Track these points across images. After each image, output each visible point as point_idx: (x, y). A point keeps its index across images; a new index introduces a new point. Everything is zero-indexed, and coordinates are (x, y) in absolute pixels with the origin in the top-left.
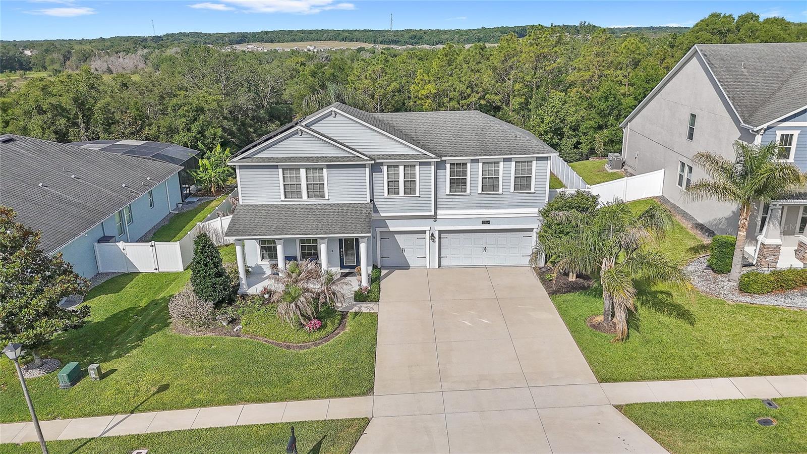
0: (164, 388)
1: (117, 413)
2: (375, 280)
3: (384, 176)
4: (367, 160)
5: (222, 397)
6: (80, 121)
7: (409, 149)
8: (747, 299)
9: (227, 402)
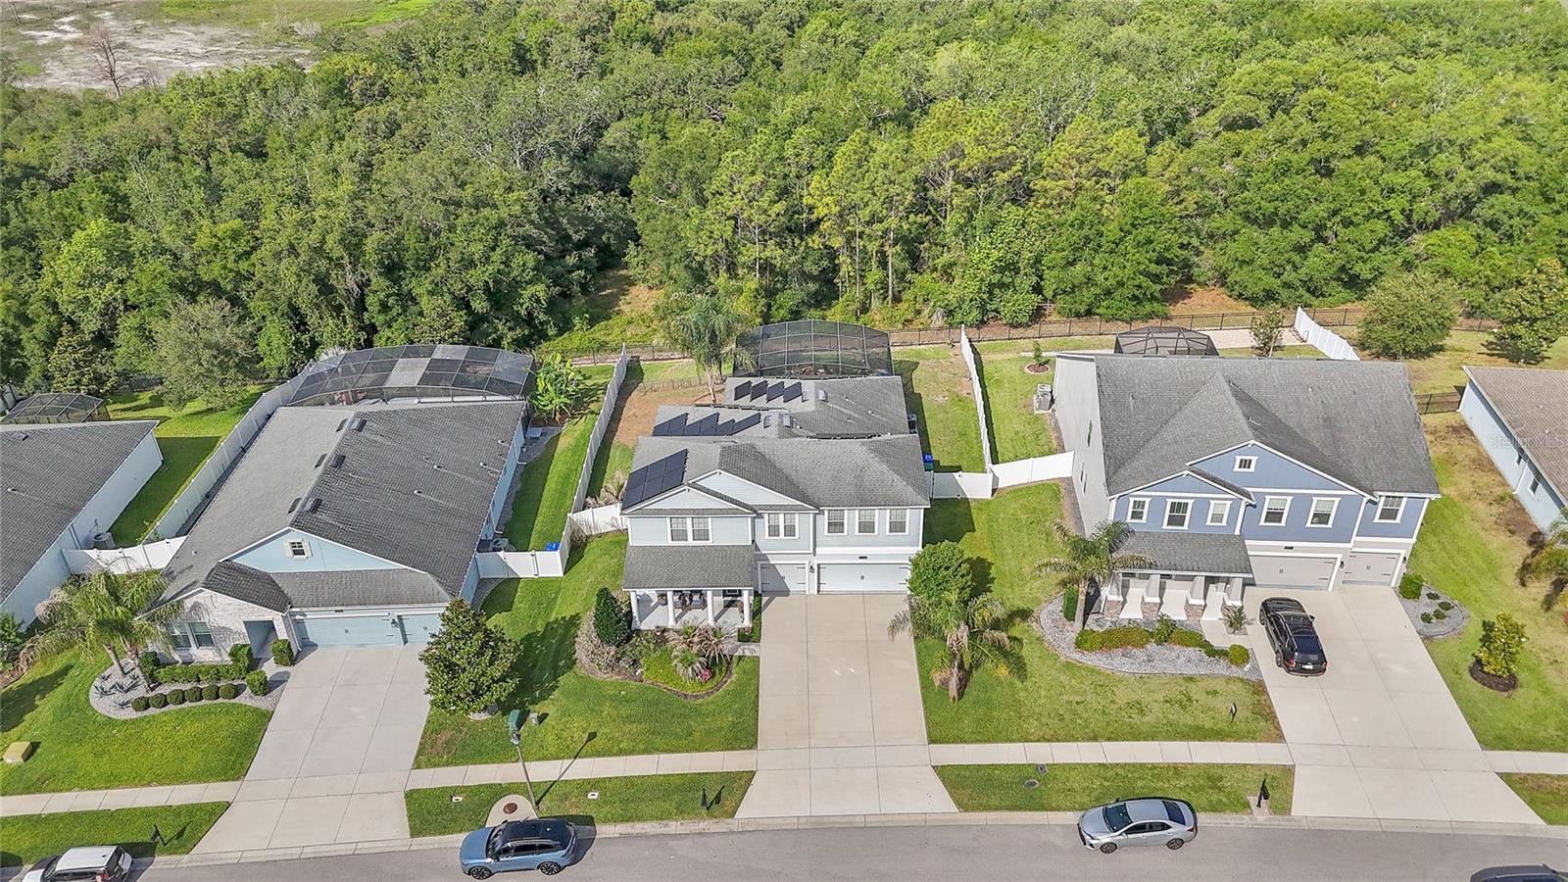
0: (592, 736)
1: (564, 758)
2: (756, 614)
3: (764, 524)
4: (749, 513)
5: (642, 746)
7: (789, 501)
8: (1077, 656)
9: (646, 751)
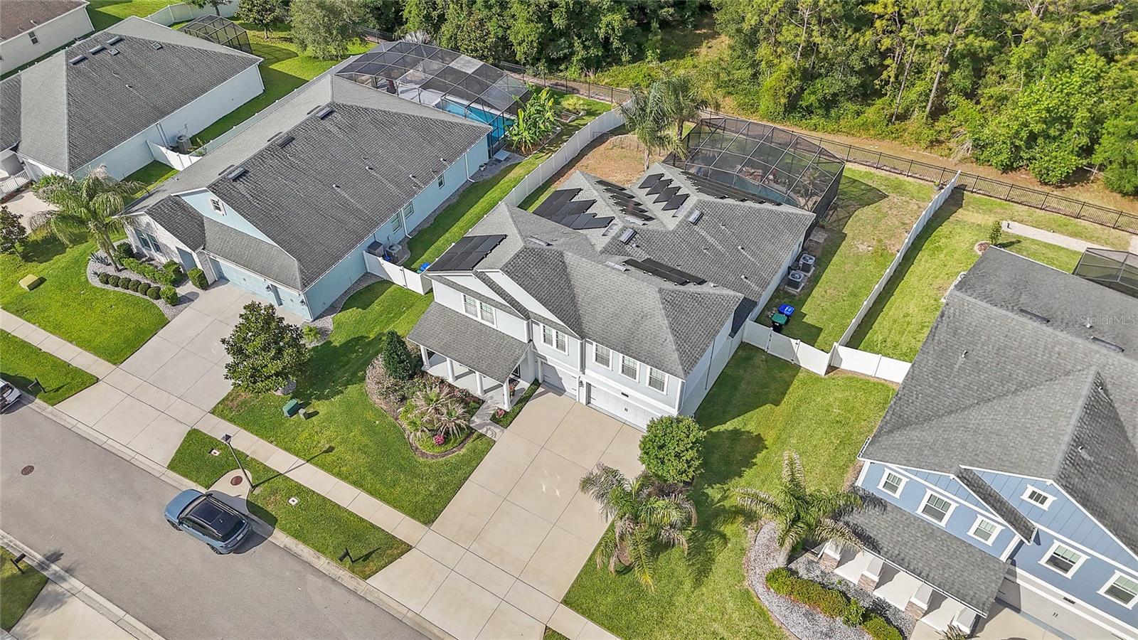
0: (331, 449)
1: (300, 457)
2: (522, 400)
3: (538, 331)
5: (355, 477)
8: (760, 589)
9: (355, 484)
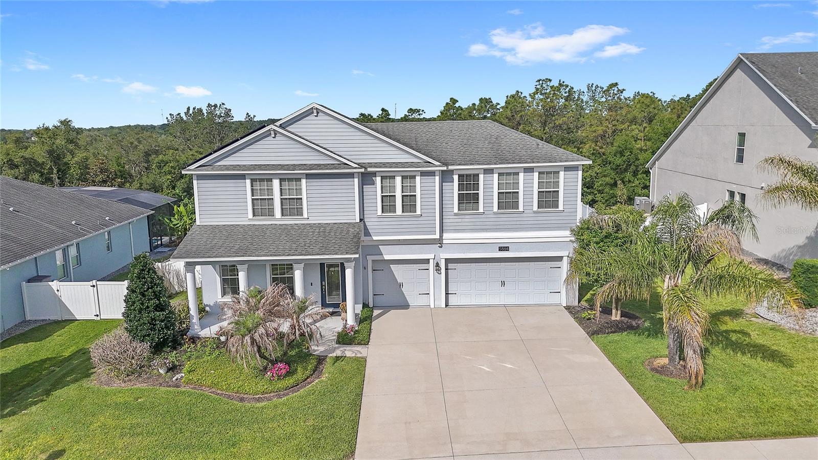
0: (57, 455)
2: (365, 319)
3: (377, 189)
4: (356, 168)
6: (54, 176)
7: (407, 156)
